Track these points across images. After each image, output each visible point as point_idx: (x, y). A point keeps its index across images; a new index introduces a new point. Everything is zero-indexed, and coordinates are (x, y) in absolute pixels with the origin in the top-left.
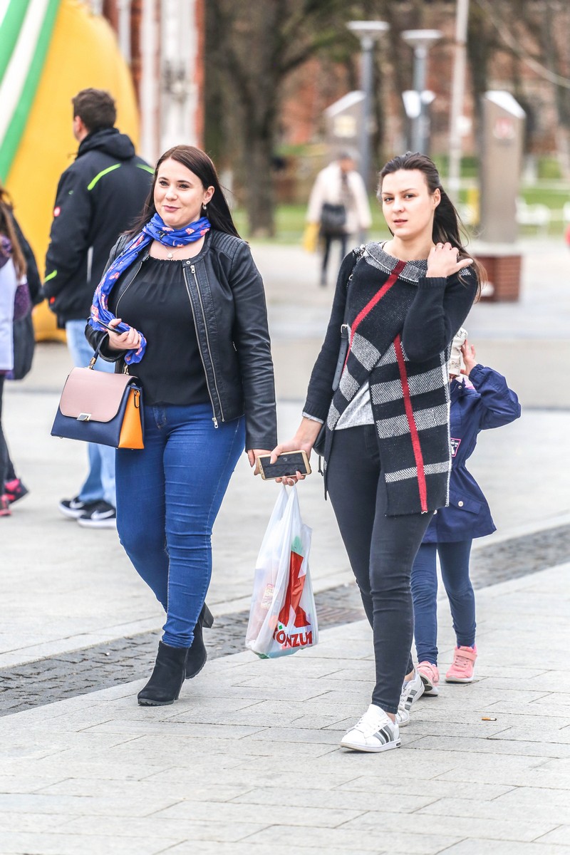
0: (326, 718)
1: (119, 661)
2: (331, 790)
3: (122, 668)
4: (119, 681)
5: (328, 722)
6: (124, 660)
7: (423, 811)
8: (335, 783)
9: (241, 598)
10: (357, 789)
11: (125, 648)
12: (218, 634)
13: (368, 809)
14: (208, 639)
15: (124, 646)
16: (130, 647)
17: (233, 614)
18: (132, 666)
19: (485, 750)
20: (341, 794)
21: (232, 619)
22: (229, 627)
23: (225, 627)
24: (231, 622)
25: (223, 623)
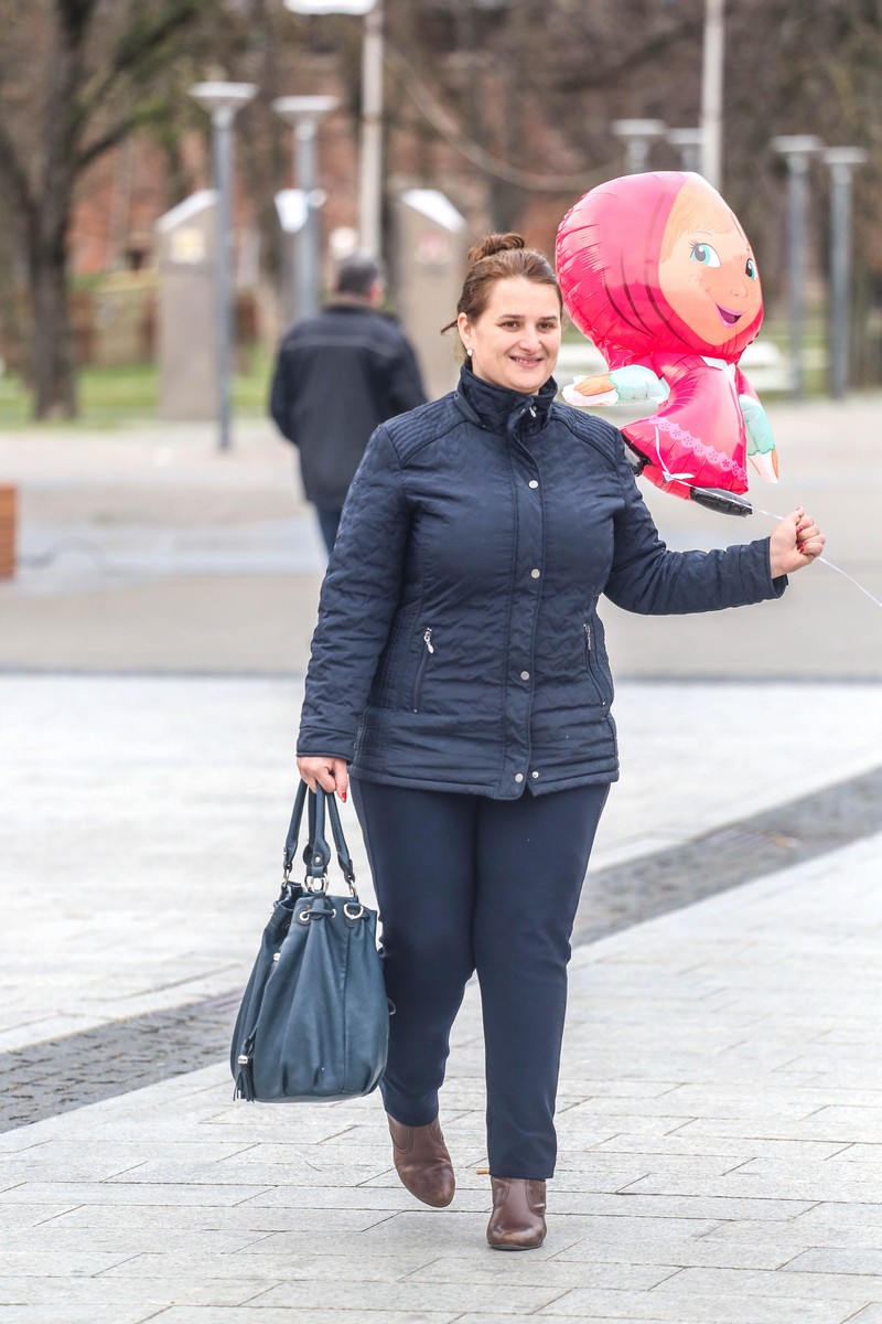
0: (360, 1168)
1: (8, 1090)
2: (398, 1281)
3: (16, 1100)
4: (18, 1121)
5: (364, 1174)
6: (15, 1088)
7: (547, 1310)
8: (401, 1271)
9: (176, 985)
10: (438, 1280)
11: (13, 1069)
12: (153, 1042)
13: (464, 1310)
14: (140, 1050)
15: (10, 1066)
16: (21, 1067)
17: (170, 1010)
18: (31, 1097)
19: (618, 1212)
20: (416, 1287)
21: (169, 1018)
22: (168, 1031)
23: (162, 1031)
24: (168, 1023)
25: (157, 1024)
